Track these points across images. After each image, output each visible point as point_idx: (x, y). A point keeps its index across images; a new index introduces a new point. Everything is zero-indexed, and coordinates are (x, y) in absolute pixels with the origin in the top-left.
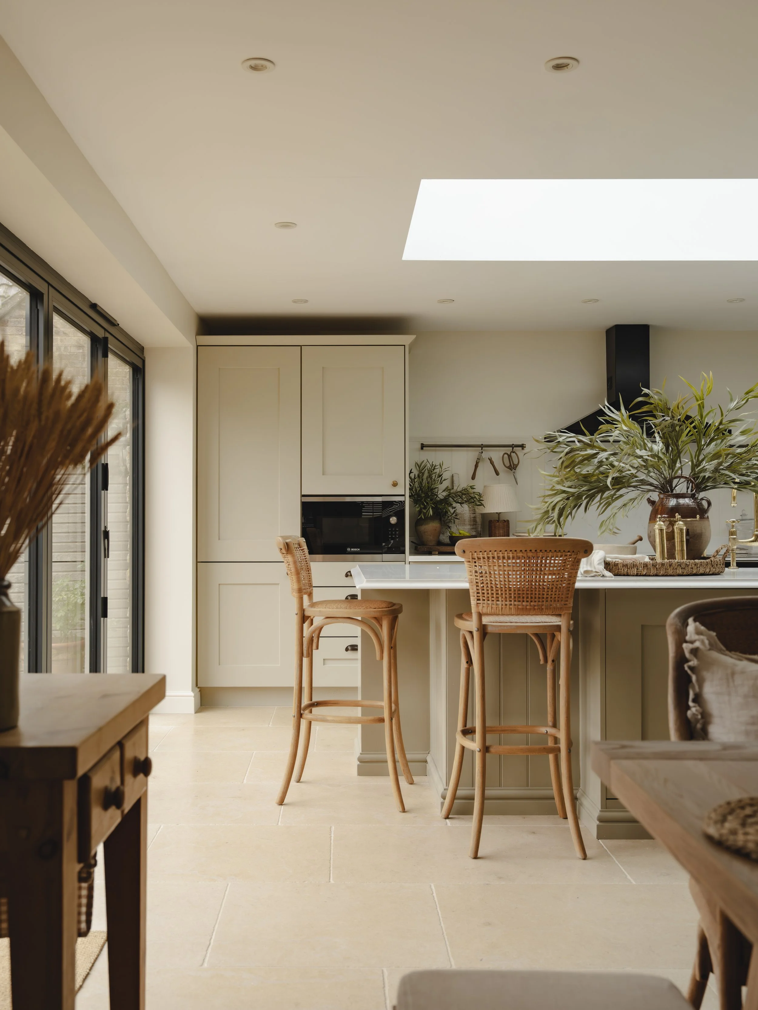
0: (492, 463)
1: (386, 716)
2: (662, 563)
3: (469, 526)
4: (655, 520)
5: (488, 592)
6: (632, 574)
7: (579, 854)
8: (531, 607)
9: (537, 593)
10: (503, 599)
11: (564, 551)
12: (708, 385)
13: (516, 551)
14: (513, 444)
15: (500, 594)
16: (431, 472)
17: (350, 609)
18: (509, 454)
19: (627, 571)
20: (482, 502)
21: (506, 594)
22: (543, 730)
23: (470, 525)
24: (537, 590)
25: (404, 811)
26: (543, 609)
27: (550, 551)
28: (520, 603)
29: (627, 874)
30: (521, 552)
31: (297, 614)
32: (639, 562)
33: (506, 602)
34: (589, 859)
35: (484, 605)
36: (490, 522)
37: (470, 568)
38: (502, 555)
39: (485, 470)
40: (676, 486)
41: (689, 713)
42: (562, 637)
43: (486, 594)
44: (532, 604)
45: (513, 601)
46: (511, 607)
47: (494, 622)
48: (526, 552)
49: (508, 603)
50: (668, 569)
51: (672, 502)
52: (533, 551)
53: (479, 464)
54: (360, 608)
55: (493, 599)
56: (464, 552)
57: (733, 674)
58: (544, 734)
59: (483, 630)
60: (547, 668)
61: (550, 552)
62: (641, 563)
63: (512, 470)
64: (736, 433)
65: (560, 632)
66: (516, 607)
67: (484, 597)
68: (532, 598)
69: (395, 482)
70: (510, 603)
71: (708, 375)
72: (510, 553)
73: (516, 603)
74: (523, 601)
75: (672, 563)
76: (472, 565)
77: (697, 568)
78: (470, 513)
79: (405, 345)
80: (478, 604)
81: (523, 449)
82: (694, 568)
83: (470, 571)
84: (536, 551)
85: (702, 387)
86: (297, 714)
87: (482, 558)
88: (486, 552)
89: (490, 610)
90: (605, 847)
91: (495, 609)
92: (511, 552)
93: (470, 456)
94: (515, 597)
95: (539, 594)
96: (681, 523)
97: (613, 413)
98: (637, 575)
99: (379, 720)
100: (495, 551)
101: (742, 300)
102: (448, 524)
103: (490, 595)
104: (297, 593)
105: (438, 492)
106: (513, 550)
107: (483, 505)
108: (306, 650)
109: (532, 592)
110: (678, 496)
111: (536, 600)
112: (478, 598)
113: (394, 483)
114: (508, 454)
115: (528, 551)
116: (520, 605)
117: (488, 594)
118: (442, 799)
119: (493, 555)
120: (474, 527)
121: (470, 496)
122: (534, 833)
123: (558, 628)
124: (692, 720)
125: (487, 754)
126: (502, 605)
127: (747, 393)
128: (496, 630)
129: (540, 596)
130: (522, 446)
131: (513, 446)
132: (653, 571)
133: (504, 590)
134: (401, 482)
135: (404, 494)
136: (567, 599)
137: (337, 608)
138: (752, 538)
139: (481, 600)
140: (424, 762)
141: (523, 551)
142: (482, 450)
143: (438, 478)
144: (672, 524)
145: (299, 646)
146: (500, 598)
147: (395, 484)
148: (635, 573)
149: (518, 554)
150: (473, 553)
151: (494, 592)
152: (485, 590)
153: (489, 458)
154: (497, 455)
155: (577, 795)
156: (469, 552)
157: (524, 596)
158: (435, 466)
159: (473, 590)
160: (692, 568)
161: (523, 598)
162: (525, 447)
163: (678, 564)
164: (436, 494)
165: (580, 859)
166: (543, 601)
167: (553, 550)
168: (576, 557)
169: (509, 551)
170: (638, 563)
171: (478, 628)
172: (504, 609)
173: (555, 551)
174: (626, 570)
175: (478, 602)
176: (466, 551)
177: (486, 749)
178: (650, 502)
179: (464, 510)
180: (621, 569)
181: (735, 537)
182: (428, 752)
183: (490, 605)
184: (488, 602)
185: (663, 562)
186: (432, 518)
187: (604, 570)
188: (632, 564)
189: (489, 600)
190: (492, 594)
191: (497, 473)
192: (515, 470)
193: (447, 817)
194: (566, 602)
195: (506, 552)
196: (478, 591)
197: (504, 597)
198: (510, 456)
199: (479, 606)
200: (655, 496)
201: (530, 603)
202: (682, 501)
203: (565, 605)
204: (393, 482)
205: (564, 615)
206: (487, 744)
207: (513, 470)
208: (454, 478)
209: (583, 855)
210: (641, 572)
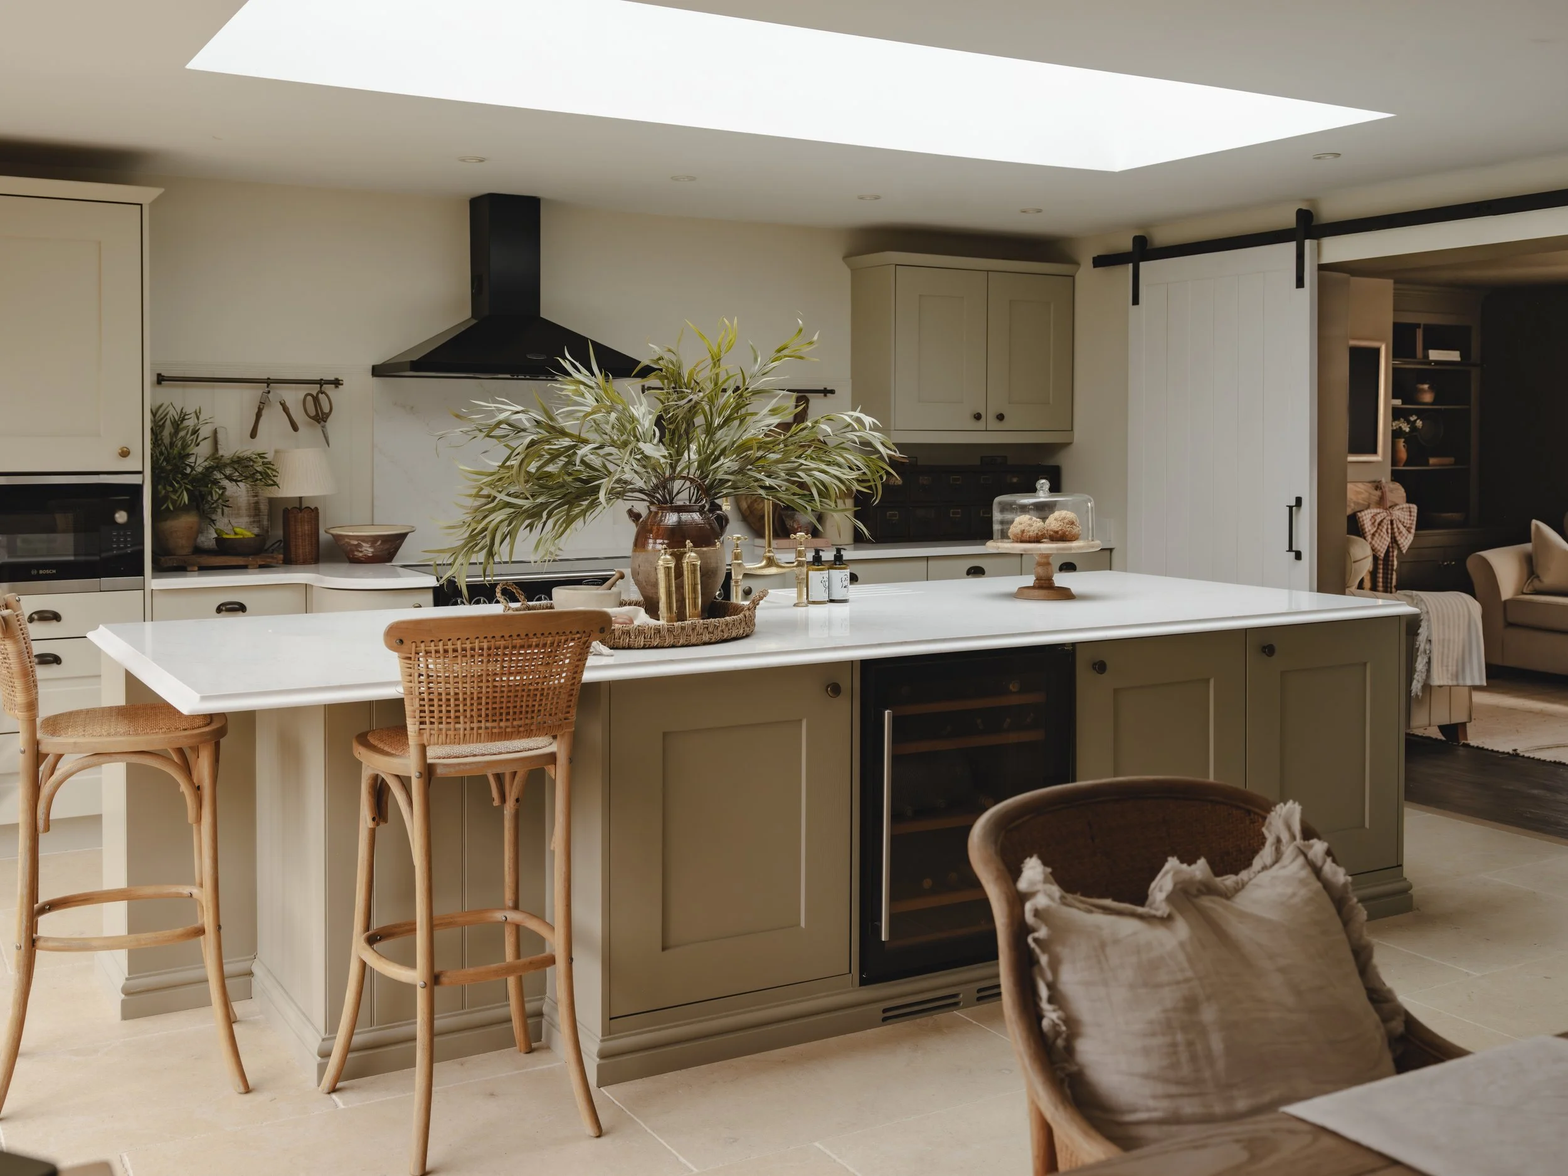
0: (285, 409)
1: (208, 921)
2: (681, 627)
3: (247, 518)
4: (644, 547)
5: (440, 708)
6: (636, 645)
7: (589, 1128)
8: (513, 730)
9: (524, 704)
10: (466, 720)
11: (571, 632)
12: (731, 336)
13: (494, 637)
14: (322, 380)
15: (461, 711)
16: (177, 425)
17: (137, 734)
18: (315, 395)
19: (629, 641)
20: (275, 479)
21: (472, 710)
22: (499, 916)
23: (249, 516)
24: (524, 699)
25: (248, 1090)
26: (532, 730)
27: (550, 633)
28: (495, 724)
29: (677, 1155)
30: (502, 639)
31: (23, 752)
32: (647, 627)
33: (471, 725)
34: (607, 1133)
35: (432, 732)
36: (286, 511)
37: (410, 669)
38: (471, 645)
39: (273, 421)
40: (678, 493)
41: (1045, 1023)
42: (559, 774)
43: (436, 712)
44: (515, 723)
45: (483, 721)
46: (480, 731)
47: (444, 758)
48: (510, 639)
49: (475, 725)
50: (690, 636)
51: (671, 519)
52: (523, 636)
53: (264, 412)
54: (157, 730)
55: (449, 720)
56: (401, 641)
57: (1103, 945)
58: (501, 922)
59: (428, 771)
60: (505, 812)
61: (550, 636)
62: (651, 628)
63: (319, 423)
64: (763, 411)
65: (555, 764)
66: (489, 731)
67: (433, 717)
68: (515, 713)
69: (125, 449)
70: (479, 725)
71: (732, 322)
72: (483, 642)
73: (489, 725)
74: (501, 720)
75: (696, 626)
76: (414, 665)
77: (729, 630)
78: (248, 496)
79: (141, 205)
80: (422, 731)
81: (337, 387)
82: (725, 631)
83: (409, 674)
84: (527, 635)
85: (720, 340)
86: (26, 941)
87: (433, 652)
88: (442, 642)
89: (444, 739)
90: (616, 1102)
91: (452, 737)
92: (485, 640)
93: (248, 396)
94: (487, 715)
95: (527, 706)
96: (693, 554)
97: (579, 371)
98: (644, 648)
99: (196, 933)
100: (459, 639)
101: (693, 179)
102: (208, 515)
103: (444, 715)
104: (24, 712)
105: (195, 463)
106: (490, 636)
107: (277, 485)
108: (43, 818)
109: (515, 705)
110: (679, 509)
111: (521, 716)
112: (423, 719)
113: (123, 452)
114: (312, 395)
115: (515, 637)
116: (495, 728)
117: (441, 712)
118: (320, 1058)
119: (453, 647)
120: (256, 519)
121: (256, 470)
122: (492, 1095)
123: (552, 758)
124: (1051, 1035)
125: (436, 988)
126: (465, 729)
127: (779, 351)
128: (452, 773)
129: (529, 710)
130: (337, 383)
131: (321, 382)
132: (669, 640)
133: (468, 704)
134: (136, 449)
135: (141, 470)
136: (568, 710)
137: (109, 735)
138: (761, 562)
139: (427, 722)
140: (247, 974)
141: (506, 637)
142: (268, 387)
143: (192, 435)
144: (679, 558)
145: (29, 812)
146: (462, 718)
147: (125, 454)
148: (642, 644)
149: (497, 643)
150: (419, 643)
151: (452, 708)
152: (436, 705)
153: (280, 402)
154: (293, 397)
155: (543, 1009)
156: (410, 642)
157: (501, 711)
158: (185, 415)
159: (413, 706)
160: (722, 631)
161: (501, 714)
162: (342, 384)
163: (705, 626)
164: (193, 465)
165: (592, 1136)
166: (533, 718)
167: (554, 633)
168: (588, 640)
169: (481, 638)
170: (646, 629)
171: (422, 772)
172: (468, 736)
173: (558, 633)
174: (627, 641)
175: (422, 726)
176: (405, 641)
177: (435, 979)
178: (634, 516)
179: (239, 492)
180: (619, 639)
181: (740, 561)
182: (253, 956)
183: (444, 731)
184: (441, 726)
185: (683, 625)
186: (186, 509)
187: (599, 645)
188: (637, 630)
189: (441, 723)
190: (449, 711)
191: (295, 428)
192: (325, 422)
193: (333, 1090)
194: (568, 715)
195: (477, 641)
196: (422, 708)
197: (468, 716)
198: (316, 399)
199: (423, 734)
200: (642, 508)
201: (512, 723)
202: (685, 516)
203: (565, 719)
204: (121, 449)
205: (563, 735)
206: (437, 969)
207: (322, 422)
208: (220, 436)
209: (596, 1130)
210: (651, 642)
